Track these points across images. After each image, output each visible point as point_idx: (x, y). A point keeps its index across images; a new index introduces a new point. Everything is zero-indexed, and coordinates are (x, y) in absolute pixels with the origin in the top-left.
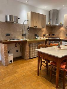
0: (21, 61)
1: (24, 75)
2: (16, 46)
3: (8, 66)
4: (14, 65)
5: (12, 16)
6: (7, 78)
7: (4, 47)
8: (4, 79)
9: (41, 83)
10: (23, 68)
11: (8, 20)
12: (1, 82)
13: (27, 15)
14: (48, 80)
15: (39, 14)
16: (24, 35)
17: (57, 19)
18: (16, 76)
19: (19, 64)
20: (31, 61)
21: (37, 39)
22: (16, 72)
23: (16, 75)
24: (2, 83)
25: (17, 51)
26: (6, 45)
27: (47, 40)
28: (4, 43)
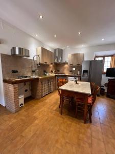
0: (34, 102)
1: (47, 119)
2: (25, 85)
3: (20, 112)
4: (27, 109)
5: (23, 49)
6: (27, 130)
7: (14, 88)
8: (23, 134)
9: (69, 122)
10: (41, 110)
11: (17, 53)
12: (22, 141)
13: (37, 51)
14: (73, 117)
15: (48, 51)
16: (33, 72)
17: (62, 58)
18: (38, 124)
19: (33, 106)
20: (45, 100)
21: (46, 75)
22: (35, 118)
23: (36, 122)
24: (23, 143)
25: (26, 91)
26: (17, 86)
27: (56, 76)
28: (13, 83)
